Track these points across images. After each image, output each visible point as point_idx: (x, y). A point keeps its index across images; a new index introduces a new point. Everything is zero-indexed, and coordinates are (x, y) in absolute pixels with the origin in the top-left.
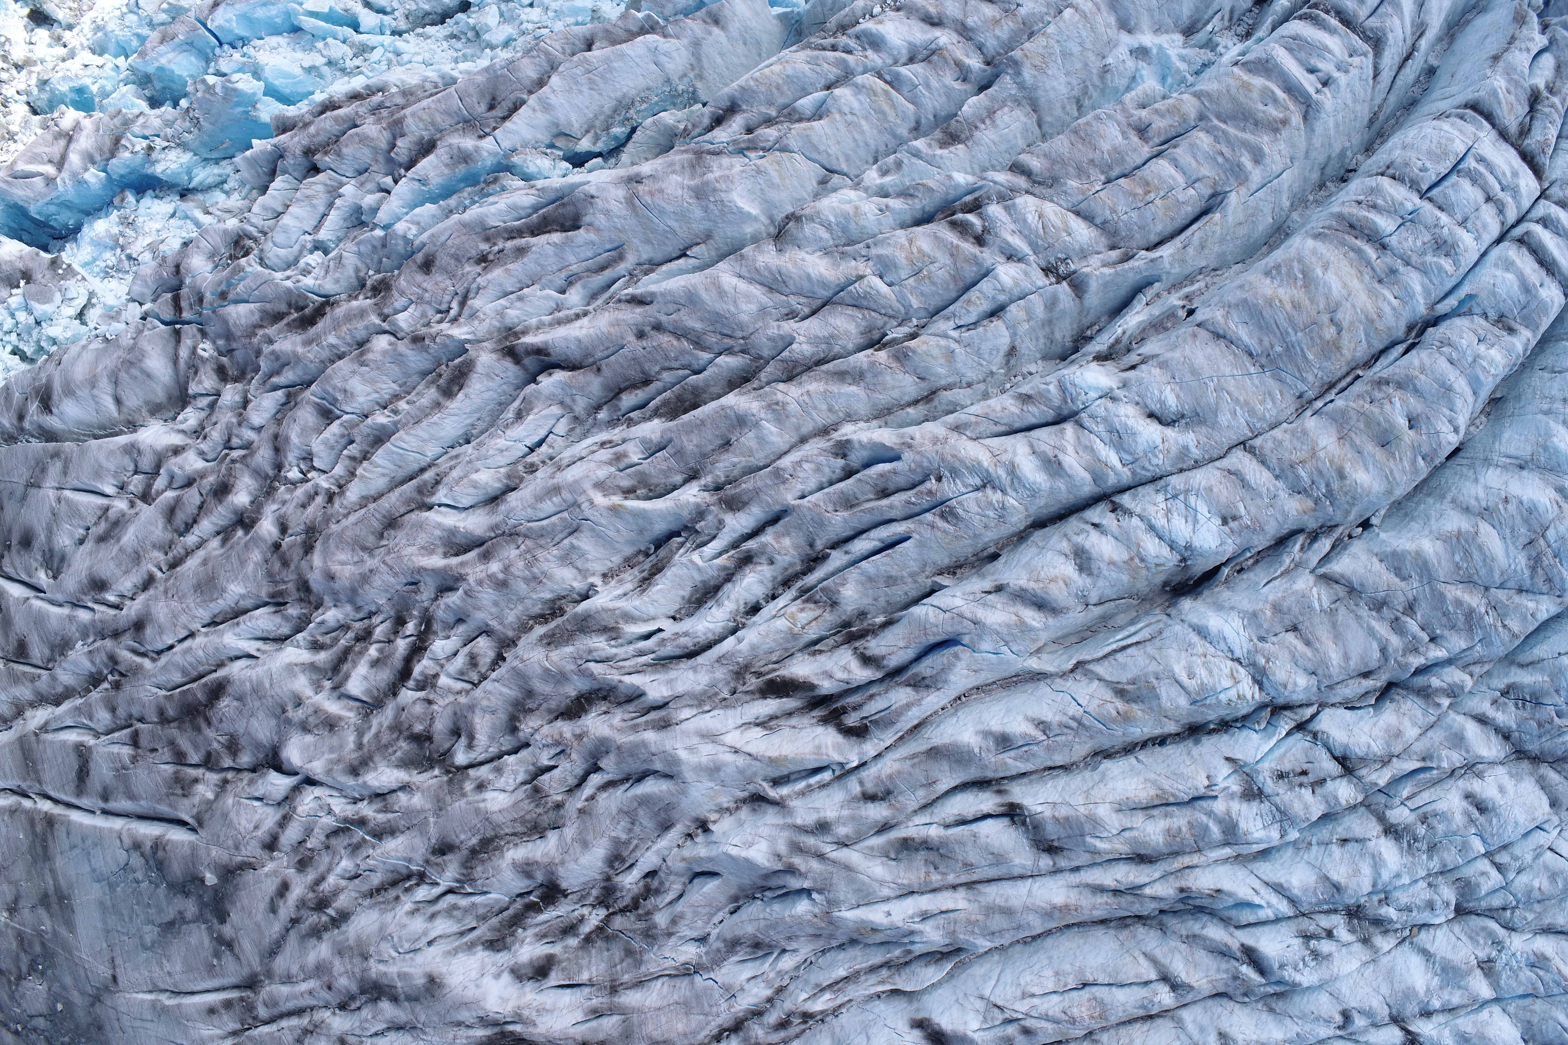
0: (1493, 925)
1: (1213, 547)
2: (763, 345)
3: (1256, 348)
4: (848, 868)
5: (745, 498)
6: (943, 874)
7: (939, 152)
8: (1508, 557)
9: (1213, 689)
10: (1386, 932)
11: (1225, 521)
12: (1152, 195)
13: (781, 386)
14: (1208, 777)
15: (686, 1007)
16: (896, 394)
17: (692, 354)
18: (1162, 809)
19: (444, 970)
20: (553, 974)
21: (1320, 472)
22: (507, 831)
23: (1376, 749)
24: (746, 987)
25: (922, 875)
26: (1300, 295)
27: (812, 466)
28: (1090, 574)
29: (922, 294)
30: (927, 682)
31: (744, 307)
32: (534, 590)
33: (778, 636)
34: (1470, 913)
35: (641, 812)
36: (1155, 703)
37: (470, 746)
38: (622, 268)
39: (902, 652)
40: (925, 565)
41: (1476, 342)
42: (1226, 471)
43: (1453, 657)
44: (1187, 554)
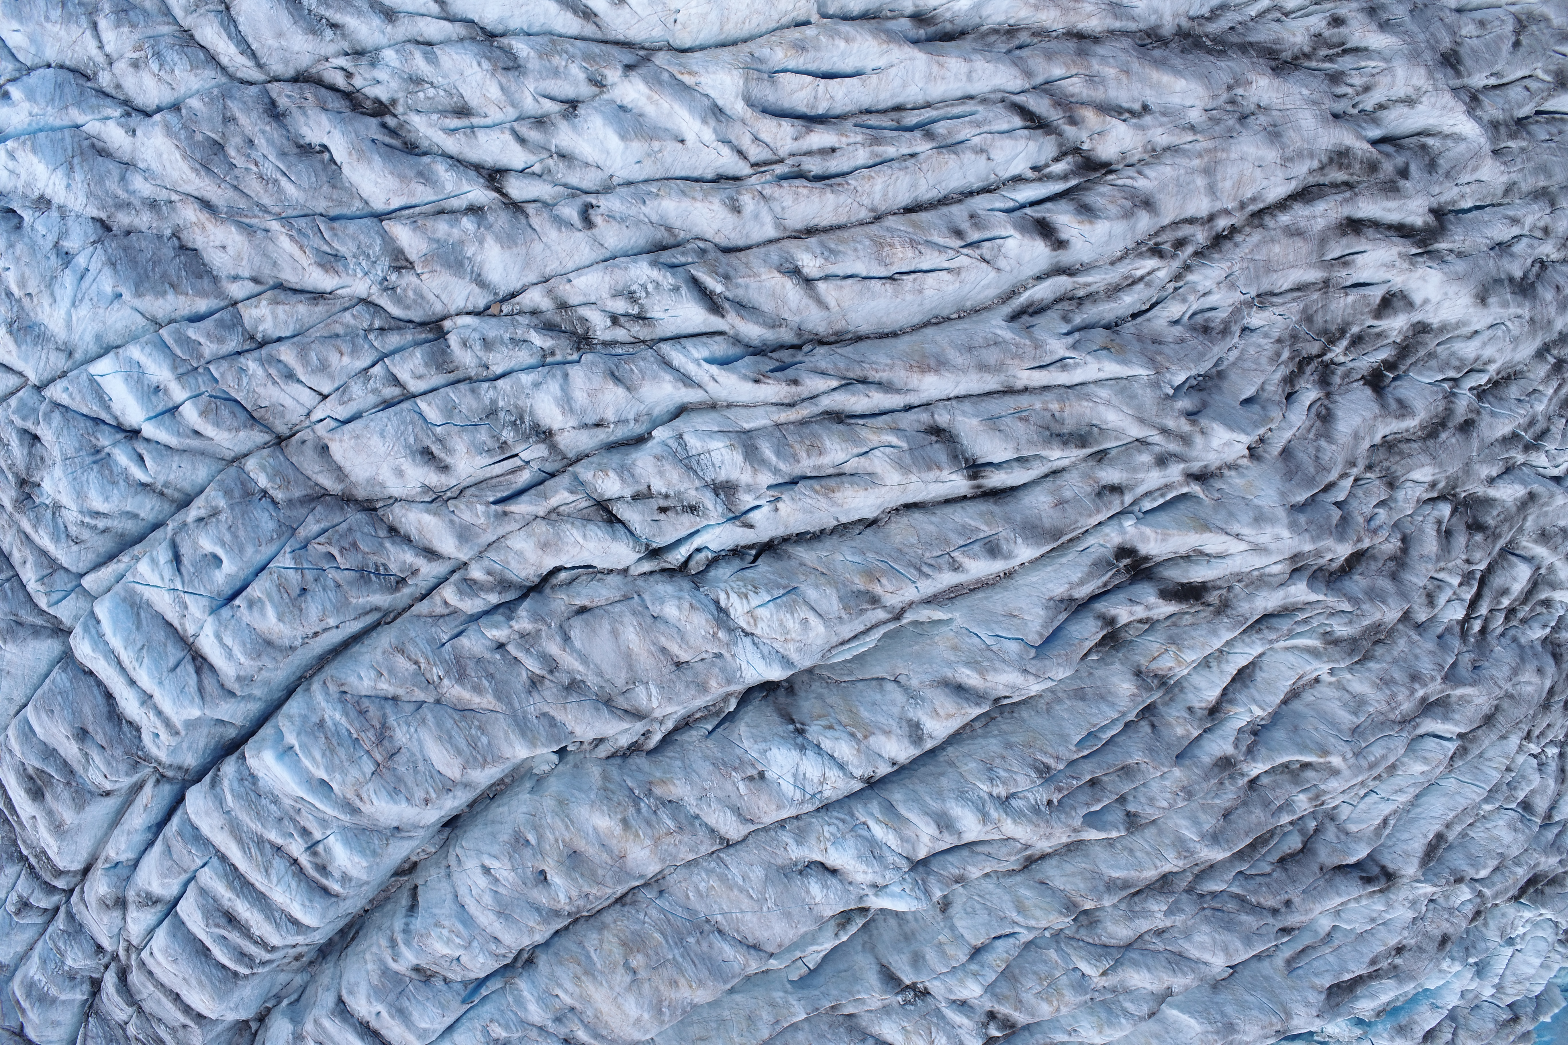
0: (395, 311)
1: (775, 750)
2: (1189, 907)
3: (715, 939)
4: (1142, 421)
5: (1216, 770)
6: (1047, 410)
8: (420, 741)
9: (779, 608)
10: (534, 313)
11: (762, 775)
13: (1175, 870)
14: (776, 509)
15: (1269, 268)
16: (1068, 868)
17: (1248, 892)
18: (822, 474)
19: (1471, 310)
20: (1378, 301)
21: (649, 823)
22: (1415, 445)
23: (574, 532)
24: (1215, 286)
25: (1067, 409)
26: (669, 994)
27: (1158, 805)
28: (909, 721)
29: (1045, 962)
30: (1063, 606)
31: (1206, 939)
32: (1386, 671)
33: (1191, 643)
34: (422, 324)
35: (1312, 470)
36: (842, 592)
37: (1439, 522)
38: (1287, 953)
39: (1086, 635)
41: (463, 959)
42: (752, 822)
43: (473, 626)
44: (800, 740)
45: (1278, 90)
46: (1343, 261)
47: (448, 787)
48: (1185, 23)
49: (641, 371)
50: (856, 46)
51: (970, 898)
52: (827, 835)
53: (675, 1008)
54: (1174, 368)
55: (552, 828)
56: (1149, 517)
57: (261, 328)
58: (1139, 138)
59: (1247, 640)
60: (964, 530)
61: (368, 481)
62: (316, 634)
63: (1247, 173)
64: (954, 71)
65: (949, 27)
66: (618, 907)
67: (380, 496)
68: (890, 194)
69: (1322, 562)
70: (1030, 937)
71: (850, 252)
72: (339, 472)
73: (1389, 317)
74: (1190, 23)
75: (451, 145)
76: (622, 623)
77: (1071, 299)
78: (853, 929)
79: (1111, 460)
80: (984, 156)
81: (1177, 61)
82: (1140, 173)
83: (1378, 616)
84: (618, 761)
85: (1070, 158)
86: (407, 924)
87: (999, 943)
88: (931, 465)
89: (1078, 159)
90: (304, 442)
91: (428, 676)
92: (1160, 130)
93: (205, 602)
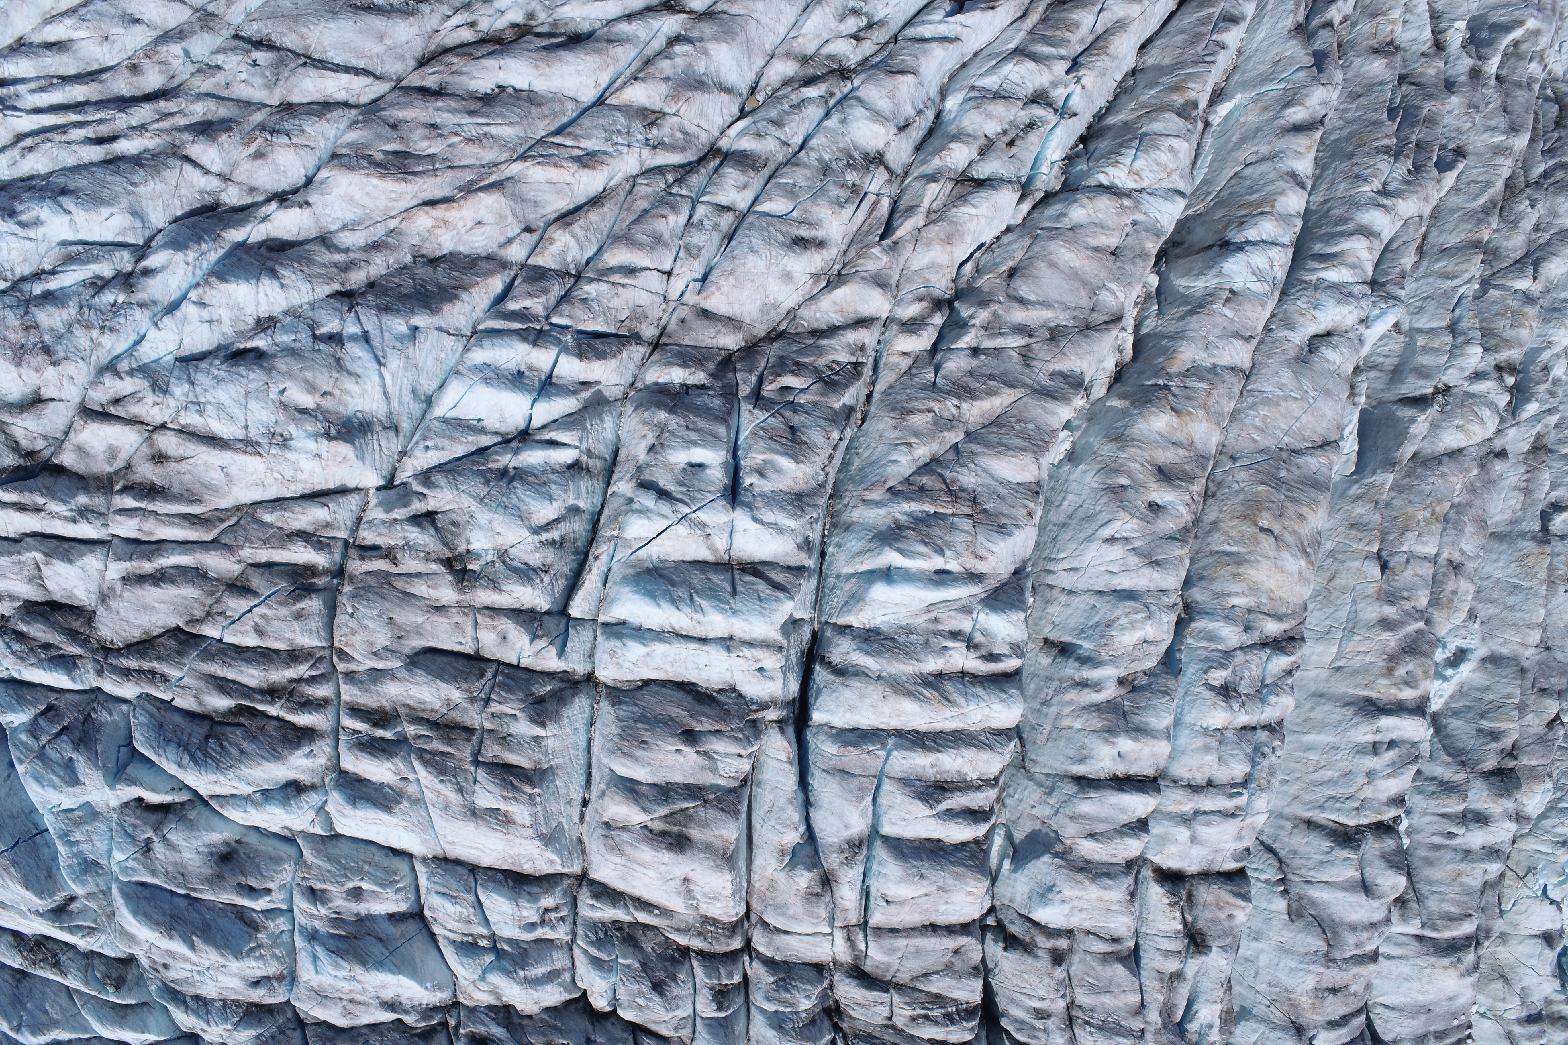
52: (1305, 306)
55: (1131, 459)
57: (569, 259)
61: (761, 311)
62: (831, 457)
67: (778, 319)
72: (731, 322)
76: (1051, 253)
90: (683, 321)
91: (946, 414)
93: (722, 502)
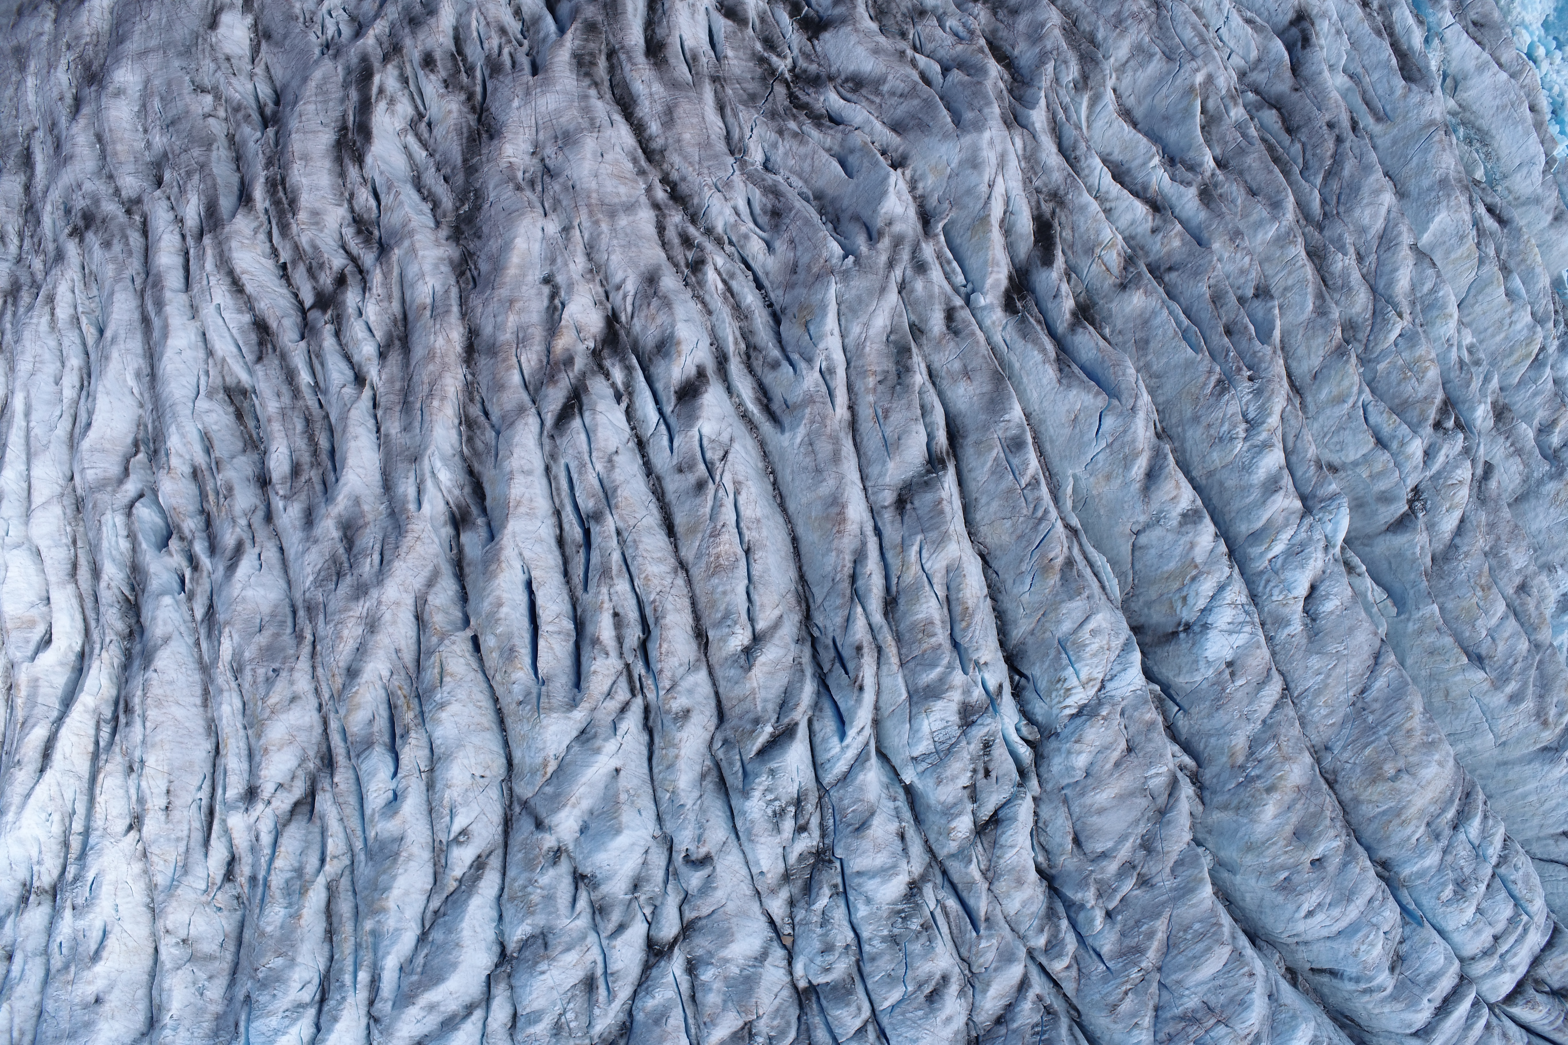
0: (792, 1034)
1: (1207, 654)
2: (1336, 229)
3: (1370, 696)
4: (883, 290)
5: (1212, 206)
6: (875, 389)
7: (1489, 400)
8: (1197, 986)
9: (1079, 659)
11: (1230, 664)
12: (1480, 594)
13: (1303, 245)
14: (986, 664)
15: (706, 144)
16: (1302, 351)
17: (1320, 168)
18: (948, 618)
20: (730, 23)
21: (1270, 767)
23: (1007, 856)
24: (729, 204)
25: (874, 368)
26: (1417, 737)
27: (1247, 266)
28: (1181, 524)
29: (1389, 373)
30: (1065, 369)
31: (1367, 212)
32: (1107, 21)
33: (1092, 232)
34: (802, 1008)
35: (916, 102)
36: (1064, 596)
39: (1092, 344)
40: (1158, 377)
41: (1386, 929)
42: (1270, 669)
43: (1090, 941)
44: (1197, 629)
45: (517, 133)
46: (691, 61)
47: (1237, 955)
48: (444, 232)
49: (854, 803)
50: (505, 596)
51: (1326, 446)
53: (1429, 729)
54: (825, 254)
56: (972, 277)
58: (581, 288)
59: (1086, 172)
60: (997, 472)
63: (610, 168)
64: (523, 489)
65: (467, 490)
66: (1337, 787)
68: (659, 555)
69: (1005, 93)
70: (1367, 389)
71: (727, 599)
73: (745, 11)
74: (444, 226)
75: (624, 993)
77: (749, 357)
78: (1356, 560)
79: (921, 321)
80: (615, 458)
81: (493, 245)
82: (618, 288)
83: (1057, 32)
84: (1207, 794)
85: (607, 363)
86: (1350, 979)
87: (1372, 420)
88: (937, 510)
89: (606, 352)
92: (572, 266)
